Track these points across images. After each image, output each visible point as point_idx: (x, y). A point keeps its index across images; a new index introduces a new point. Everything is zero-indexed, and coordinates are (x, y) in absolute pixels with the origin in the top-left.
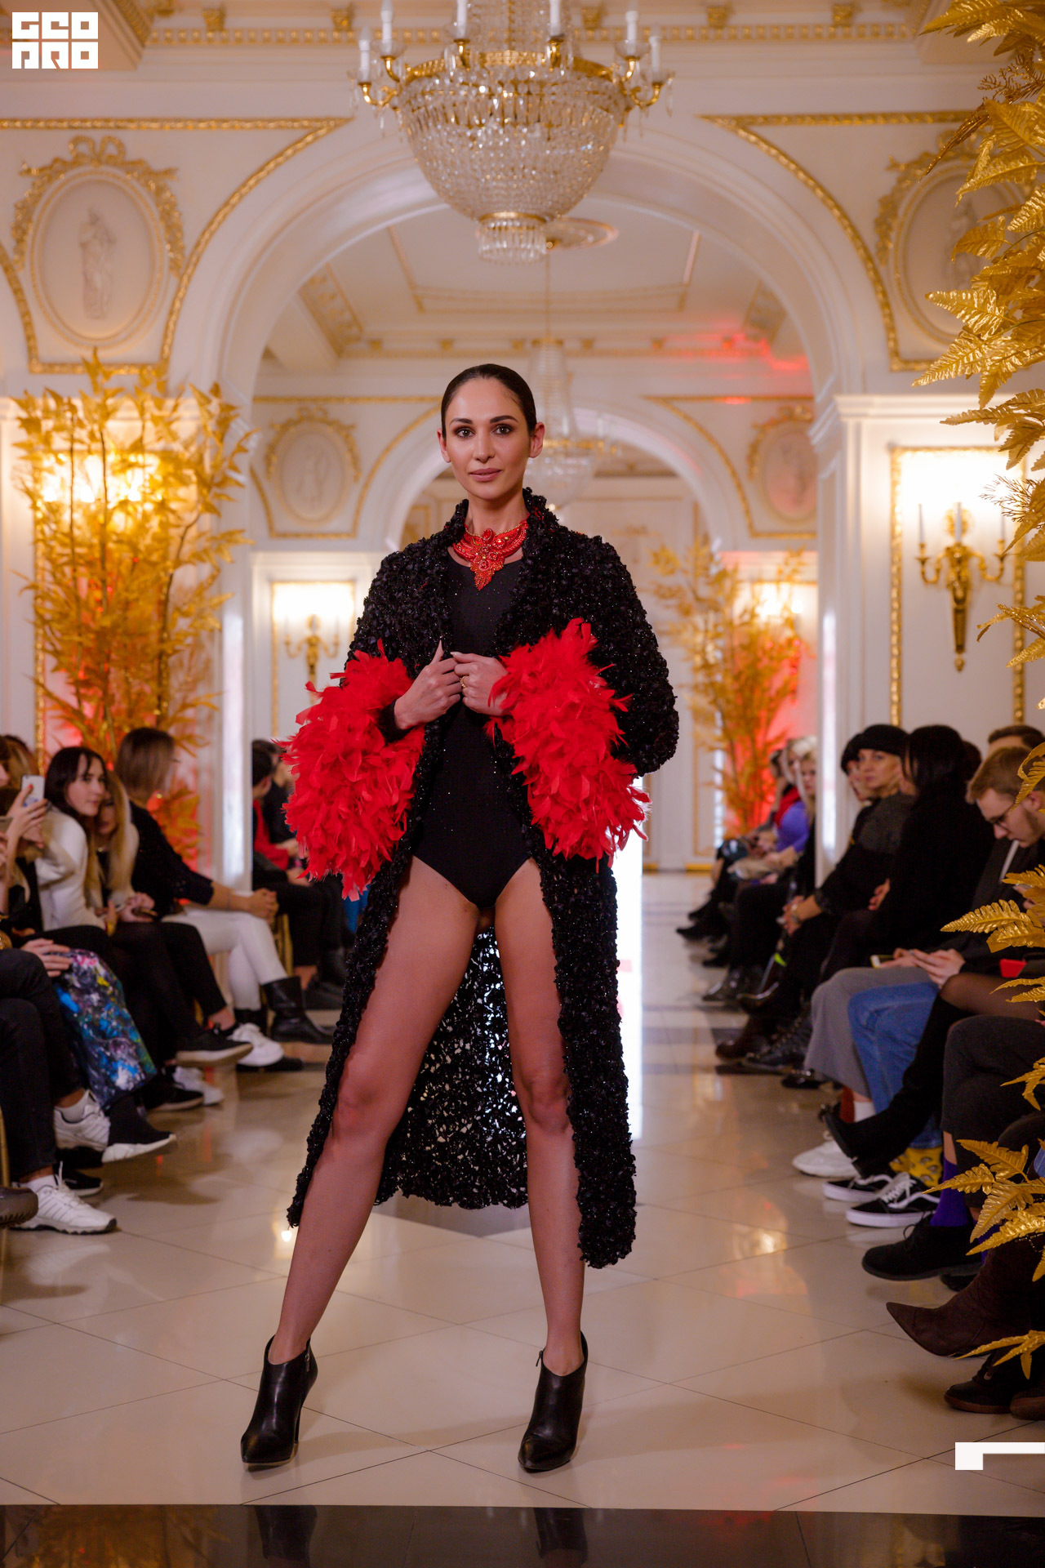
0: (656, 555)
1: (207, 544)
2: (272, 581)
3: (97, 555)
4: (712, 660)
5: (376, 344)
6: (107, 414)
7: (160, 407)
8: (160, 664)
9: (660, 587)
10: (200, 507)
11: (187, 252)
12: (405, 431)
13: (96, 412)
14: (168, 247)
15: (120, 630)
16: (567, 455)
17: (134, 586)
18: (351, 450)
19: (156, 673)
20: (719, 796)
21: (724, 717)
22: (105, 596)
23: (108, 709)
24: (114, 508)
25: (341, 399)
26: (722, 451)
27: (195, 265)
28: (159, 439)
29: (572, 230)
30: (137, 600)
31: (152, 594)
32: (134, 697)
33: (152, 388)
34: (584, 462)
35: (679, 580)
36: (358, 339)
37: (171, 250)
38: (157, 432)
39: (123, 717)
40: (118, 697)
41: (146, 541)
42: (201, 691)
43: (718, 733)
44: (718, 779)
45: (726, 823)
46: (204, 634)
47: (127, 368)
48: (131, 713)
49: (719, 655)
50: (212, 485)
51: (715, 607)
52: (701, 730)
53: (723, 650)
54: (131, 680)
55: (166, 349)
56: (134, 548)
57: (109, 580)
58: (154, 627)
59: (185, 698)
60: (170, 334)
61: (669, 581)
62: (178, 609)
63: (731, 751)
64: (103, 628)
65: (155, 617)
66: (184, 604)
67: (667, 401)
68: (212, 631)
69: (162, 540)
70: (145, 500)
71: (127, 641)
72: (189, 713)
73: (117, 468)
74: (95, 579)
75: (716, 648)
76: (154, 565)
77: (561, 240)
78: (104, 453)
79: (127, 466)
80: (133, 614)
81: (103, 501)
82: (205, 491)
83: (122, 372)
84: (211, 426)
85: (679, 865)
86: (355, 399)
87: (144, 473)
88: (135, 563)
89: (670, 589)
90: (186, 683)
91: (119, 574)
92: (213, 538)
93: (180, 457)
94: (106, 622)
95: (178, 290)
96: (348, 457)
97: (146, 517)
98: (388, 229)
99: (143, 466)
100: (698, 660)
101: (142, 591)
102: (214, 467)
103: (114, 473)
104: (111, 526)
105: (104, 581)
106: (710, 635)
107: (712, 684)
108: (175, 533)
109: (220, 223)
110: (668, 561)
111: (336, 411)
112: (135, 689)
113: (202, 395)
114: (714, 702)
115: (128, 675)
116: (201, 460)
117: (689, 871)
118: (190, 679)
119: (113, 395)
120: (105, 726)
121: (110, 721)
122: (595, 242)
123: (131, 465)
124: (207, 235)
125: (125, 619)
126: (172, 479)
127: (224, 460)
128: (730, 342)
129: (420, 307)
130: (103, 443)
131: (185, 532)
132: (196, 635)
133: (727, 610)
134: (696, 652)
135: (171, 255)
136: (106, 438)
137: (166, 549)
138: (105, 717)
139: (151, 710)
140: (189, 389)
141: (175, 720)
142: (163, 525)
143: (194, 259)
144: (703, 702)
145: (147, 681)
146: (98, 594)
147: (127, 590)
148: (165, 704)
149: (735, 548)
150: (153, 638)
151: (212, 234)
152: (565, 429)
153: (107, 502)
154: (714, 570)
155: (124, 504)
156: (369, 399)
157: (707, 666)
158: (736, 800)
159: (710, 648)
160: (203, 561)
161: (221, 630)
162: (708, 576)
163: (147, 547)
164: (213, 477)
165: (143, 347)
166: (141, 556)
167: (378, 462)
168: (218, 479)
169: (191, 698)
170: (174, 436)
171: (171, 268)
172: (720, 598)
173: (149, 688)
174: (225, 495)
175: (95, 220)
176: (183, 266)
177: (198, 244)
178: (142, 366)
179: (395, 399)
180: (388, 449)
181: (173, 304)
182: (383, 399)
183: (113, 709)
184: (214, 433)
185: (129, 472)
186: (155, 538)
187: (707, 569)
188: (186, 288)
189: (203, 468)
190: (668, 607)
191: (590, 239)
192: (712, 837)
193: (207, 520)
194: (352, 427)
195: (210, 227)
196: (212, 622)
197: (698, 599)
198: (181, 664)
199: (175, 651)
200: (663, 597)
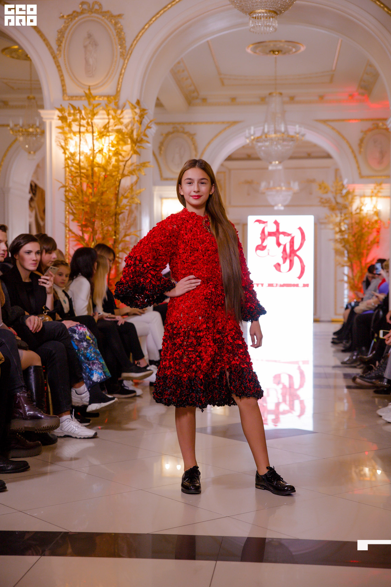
0: (320, 185)
1: (135, 168)
2: (162, 198)
3: (90, 173)
4: (343, 229)
5: (204, 100)
6: (94, 115)
7: (115, 113)
8: (115, 218)
9: (322, 198)
10: (132, 152)
11: (127, 49)
12: (216, 136)
13: (89, 114)
14: (119, 47)
15: (99, 204)
16: (284, 140)
17: (105, 186)
18: (194, 144)
19: (114, 222)
20: (346, 285)
21: (348, 253)
22: (93, 191)
23: (94, 236)
24: (97, 153)
25: (190, 123)
26: (348, 142)
27: (131, 54)
28: (115, 125)
29: (286, 46)
30: (106, 191)
31: (112, 189)
32: (105, 232)
33: (112, 105)
34: (291, 143)
35: (330, 196)
36: (197, 98)
37: (121, 48)
38: (115, 122)
39: (101, 240)
40: (98, 232)
41: (110, 168)
42: (132, 230)
43: (346, 259)
44: (346, 278)
45: (349, 297)
46: (134, 206)
47: (102, 97)
48: (104, 238)
49: (346, 226)
50: (137, 142)
51: (345, 207)
52: (338, 258)
53: (348, 225)
54: (103, 224)
55: (119, 89)
56: (105, 170)
57: (95, 185)
58: (113, 203)
59: (126, 232)
60: (120, 83)
61: (325, 196)
62: (123, 195)
63: (351, 267)
64: (92, 203)
65: (114, 200)
66: (125, 193)
67: (325, 121)
68: (137, 204)
69: (117, 167)
70: (109, 150)
71: (102, 208)
72: (128, 238)
73: (98, 137)
74: (89, 184)
75: (345, 223)
76: (113, 176)
77: (281, 51)
78: (93, 132)
79: (102, 135)
80: (105, 197)
81: (93, 150)
82: (134, 145)
83: (101, 99)
84: (137, 118)
85: (329, 319)
86: (196, 123)
87: (109, 139)
88: (105, 177)
89: (326, 200)
90: (126, 226)
91: (99, 182)
92: (137, 165)
93: (124, 131)
94: (94, 200)
95: (124, 65)
96: (193, 147)
97: (110, 158)
98: (208, 42)
99: (109, 136)
100: (337, 229)
101: (108, 188)
102: (138, 135)
103: (97, 139)
104: (95, 160)
105: (92, 184)
106: (343, 218)
107: (343, 239)
108: (122, 164)
109: (141, 36)
110: (325, 188)
111: (188, 128)
112: (106, 228)
113: (132, 105)
114: (344, 246)
115: (102, 222)
116: (132, 132)
117: (332, 321)
118: (128, 225)
119: (96, 107)
120: (93, 244)
121: (95, 242)
122: (296, 52)
123: (103, 136)
124: (135, 42)
125: (101, 199)
126: (121, 142)
127: (142, 133)
128: (352, 96)
129: (223, 84)
130: (92, 127)
131: (126, 163)
132: (130, 206)
133: (350, 208)
134: (337, 226)
135: (121, 50)
136: (94, 125)
137: (118, 171)
138: (93, 241)
139: (112, 236)
140: (128, 105)
141: (122, 241)
142: (117, 161)
143: (130, 52)
144: (339, 246)
145: (110, 225)
146: (90, 190)
147: (103, 187)
148: (118, 236)
149: (353, 183)
150: (113, 209)
151: (137, 42)
152: (283, 129)
153: (94, 150)
154: (344, 191)
155: (101, 151)
156: (201, 123)
157: (341, 231)
158: (353, 287)
159: (342, 224)
160: (133, 175)
161: (140, 204)
162: (341, 194)
163: (111, 170)
164: (137, 140)
165: (109, 89)
166: (108, 173)
167: (205, 149)
168: (139, 139)
169: (128, 232)
170: (121, 123)
171: (121, 56)
172: (347, 203)
173: (110, 228)
174: (142, 147)
175: (90, 36)
176: (125, 55)
177: (132, 45)
178: (108, 97)
179: (212, 123)
180: (209, 144)
181: (121, 71)
182: (207, 123)
183: (97, 237)
184: (137, 121)
185: (103, 139)
186: (114, 166)
187: (341, 190)
188: (127, 64)
189: (133, 136)
190: (325, 206)
191: (294, 50)
192: (343, 302)
193: (135, 156)
194: (195, 134)
195: (137, 38)
196: (137, 200)
197: (337, 203)
198: (124, 219)
199: (122, 213)
200: (323, 203)
